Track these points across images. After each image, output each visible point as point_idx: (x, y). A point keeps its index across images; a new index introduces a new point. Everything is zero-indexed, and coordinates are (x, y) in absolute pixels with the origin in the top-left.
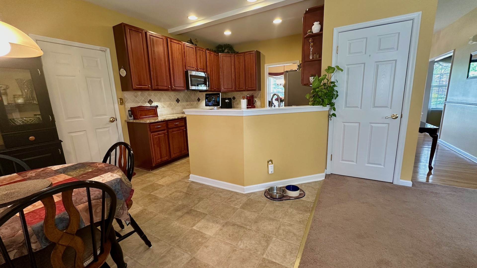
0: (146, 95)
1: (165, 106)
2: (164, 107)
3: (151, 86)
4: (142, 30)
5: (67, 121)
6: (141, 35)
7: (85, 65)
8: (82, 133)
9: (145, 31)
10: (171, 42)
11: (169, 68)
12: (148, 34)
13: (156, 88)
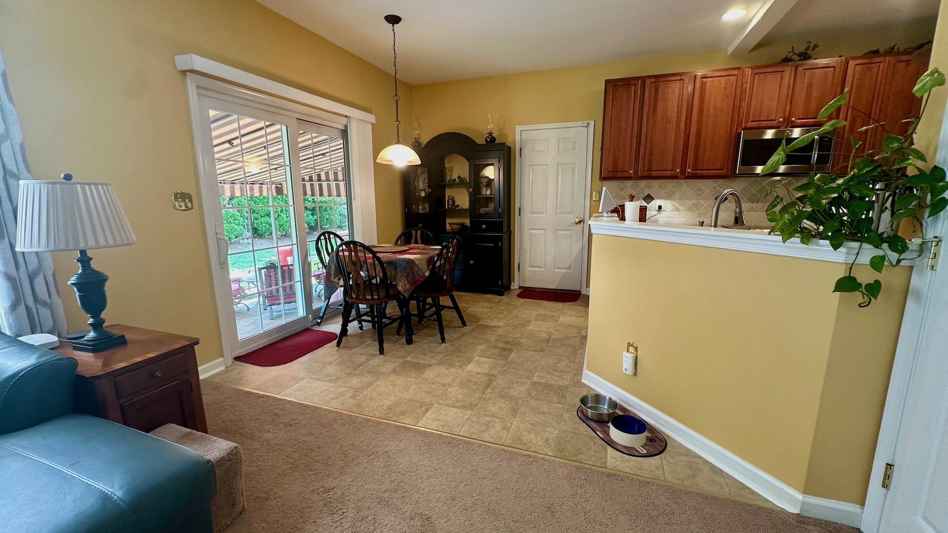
0: (642, 186)
1: (680, 208)
2: (678, 210)
3: (636, 172)
4: (637, 78)
5: (530, 215)
6: (633, 88)
7: (560, 150)
8: (542, 232)
9: (643, 79)
10: (704, 80)
11: (688, 133)
12: (648, 81)
13: (646, 174)
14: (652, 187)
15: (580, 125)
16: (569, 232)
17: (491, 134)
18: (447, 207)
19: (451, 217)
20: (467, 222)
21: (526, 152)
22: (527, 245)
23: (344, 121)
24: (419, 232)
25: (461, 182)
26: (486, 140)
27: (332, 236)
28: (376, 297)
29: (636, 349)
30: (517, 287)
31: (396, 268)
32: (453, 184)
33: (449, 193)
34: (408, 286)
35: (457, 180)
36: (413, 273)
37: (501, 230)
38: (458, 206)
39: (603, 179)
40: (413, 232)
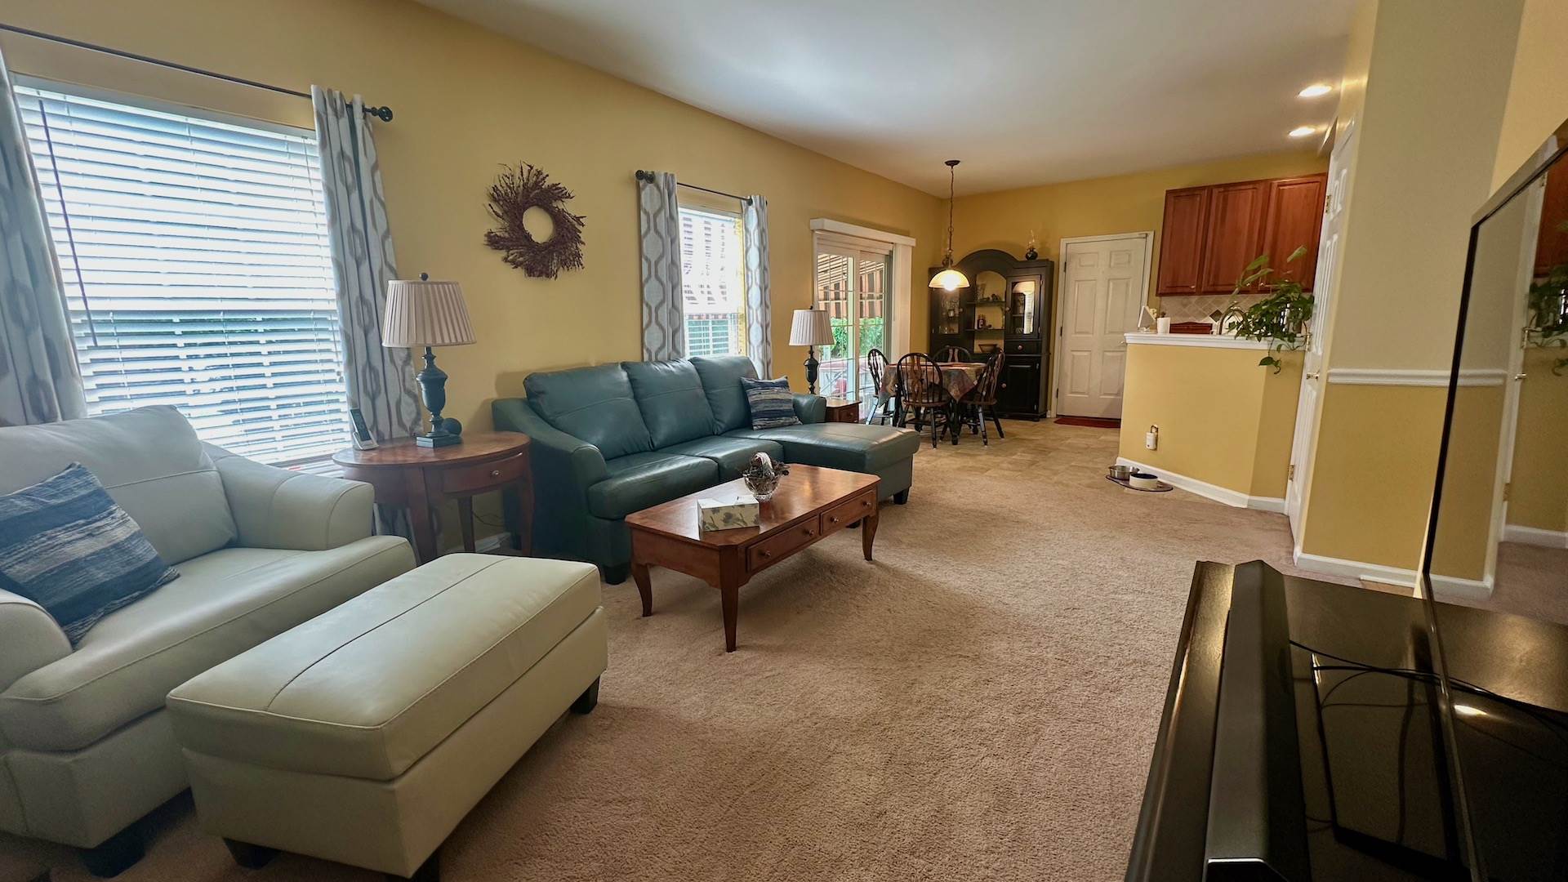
0: (1210, 302)
3: (1199, 287)
4: (1203, 188)
5: (1074, 336)
6: (1198, 199)
7: (1112, 264)
8: (1086, 354)
9: (1210, 189)
10: (1281, 188)
11: (1261, 243)
12: (1215, 191)
13: (1211, 289)
14: (1222, 303)
15: (1138, 236)
16: (1119, 354)
17: (1032, 250)
18: (976, 328)
19: (980, 338)
20: (1001, 344)
21: (1071, 267)
22: (1067, 367)
23: (891, 247)
24: (956, 351)
25: (995, 301)
26: (1027, 256)
27: (877, 354)
28: (931, 401)
29: (1157, 431)
30: (1053, 415)
31: (950, 376)
32: (986, 303)
33: (979, 312)
34: (959, 393)
35: (991, 298)
36: (963, 382)
37: (1039, 350)
38: (990, 326)
39: (1160, 294)
40: (951, 351)
